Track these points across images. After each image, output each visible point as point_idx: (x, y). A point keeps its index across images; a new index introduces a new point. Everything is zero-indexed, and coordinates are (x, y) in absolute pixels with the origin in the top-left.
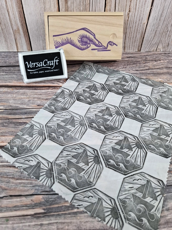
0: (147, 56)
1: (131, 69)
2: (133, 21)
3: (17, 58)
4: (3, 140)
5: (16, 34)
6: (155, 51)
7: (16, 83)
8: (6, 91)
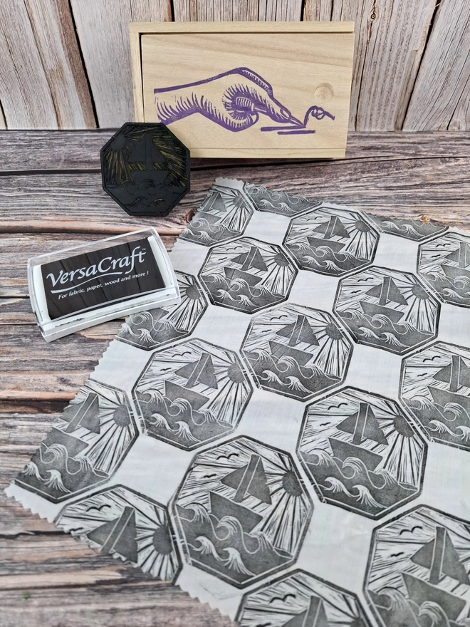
0: (420, 146)
1: (373, 183)
2: (382, 44)
3: (57, 150)
4: (19, 382)
5: (54, 81)
6: (445, 129)
7: (52, 220)
8: (27, 243)
